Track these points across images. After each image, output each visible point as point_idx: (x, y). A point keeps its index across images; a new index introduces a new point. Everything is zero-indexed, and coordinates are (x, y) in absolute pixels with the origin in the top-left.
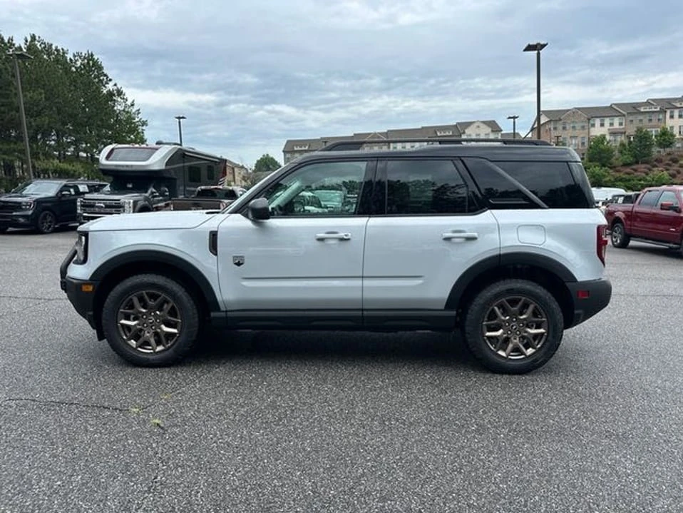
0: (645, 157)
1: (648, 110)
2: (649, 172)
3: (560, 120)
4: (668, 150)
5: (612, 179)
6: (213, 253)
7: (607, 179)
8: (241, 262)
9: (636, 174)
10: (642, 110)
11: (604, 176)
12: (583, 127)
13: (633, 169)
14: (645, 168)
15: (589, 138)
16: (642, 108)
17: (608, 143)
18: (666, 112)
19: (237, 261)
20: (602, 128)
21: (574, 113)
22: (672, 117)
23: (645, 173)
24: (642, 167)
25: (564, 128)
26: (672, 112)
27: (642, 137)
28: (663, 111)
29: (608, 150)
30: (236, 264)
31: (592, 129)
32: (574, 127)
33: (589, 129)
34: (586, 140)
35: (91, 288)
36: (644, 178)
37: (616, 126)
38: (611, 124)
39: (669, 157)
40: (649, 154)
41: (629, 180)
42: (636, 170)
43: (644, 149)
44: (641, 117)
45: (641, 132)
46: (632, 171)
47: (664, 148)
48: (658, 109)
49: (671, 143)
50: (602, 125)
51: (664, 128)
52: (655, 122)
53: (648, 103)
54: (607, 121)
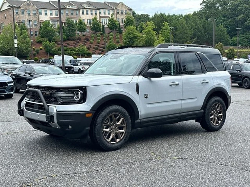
0: (72, 36)
1: (70, 8)
2: (76, 46)
3: (20, 7)
4: (83, 33)
5: (57, 49)
6: (138, 93)
7: (54, 49)
8: (147, 97)
9: (69, 47)
10: (68, 7)
11: (53, 47)
12: (35, 14)
13: (67, 43)
14: (73, 43)
15: (39, 22)
16: (68, 6)
17: (52, 26)
18: (80, 10)
19: (146, 96)
20: (46, 16)
21: (28, 4)
22: (83, 13)
23: (74, 46)
24: (71, 42)
25: (23, 13)
26: (83, 11)
27: (70, 24)
28: (78, 10)
29: (52, 30)
30: (145, 98)
31: (40, 16)
32: (29, 14)
33: (38, 16)
34: (37, 23)
35: (91, 115)
36: (74, 49)
37: (54, 15)
38: (51, 14)
39: (84, 38)
40: (74, 35)
41: (66, 51)
42: (68, 44)
43: (72, 31)
44: (67, 12)
45: (69, 21)
46: (67, 45)
47: (81, 32)
48: (76, 8)
49: (85, 29)
50: (46, 14)
51: (80, 20)
52: (75, 16)
53: (69, 3)
54: (49, 12)
